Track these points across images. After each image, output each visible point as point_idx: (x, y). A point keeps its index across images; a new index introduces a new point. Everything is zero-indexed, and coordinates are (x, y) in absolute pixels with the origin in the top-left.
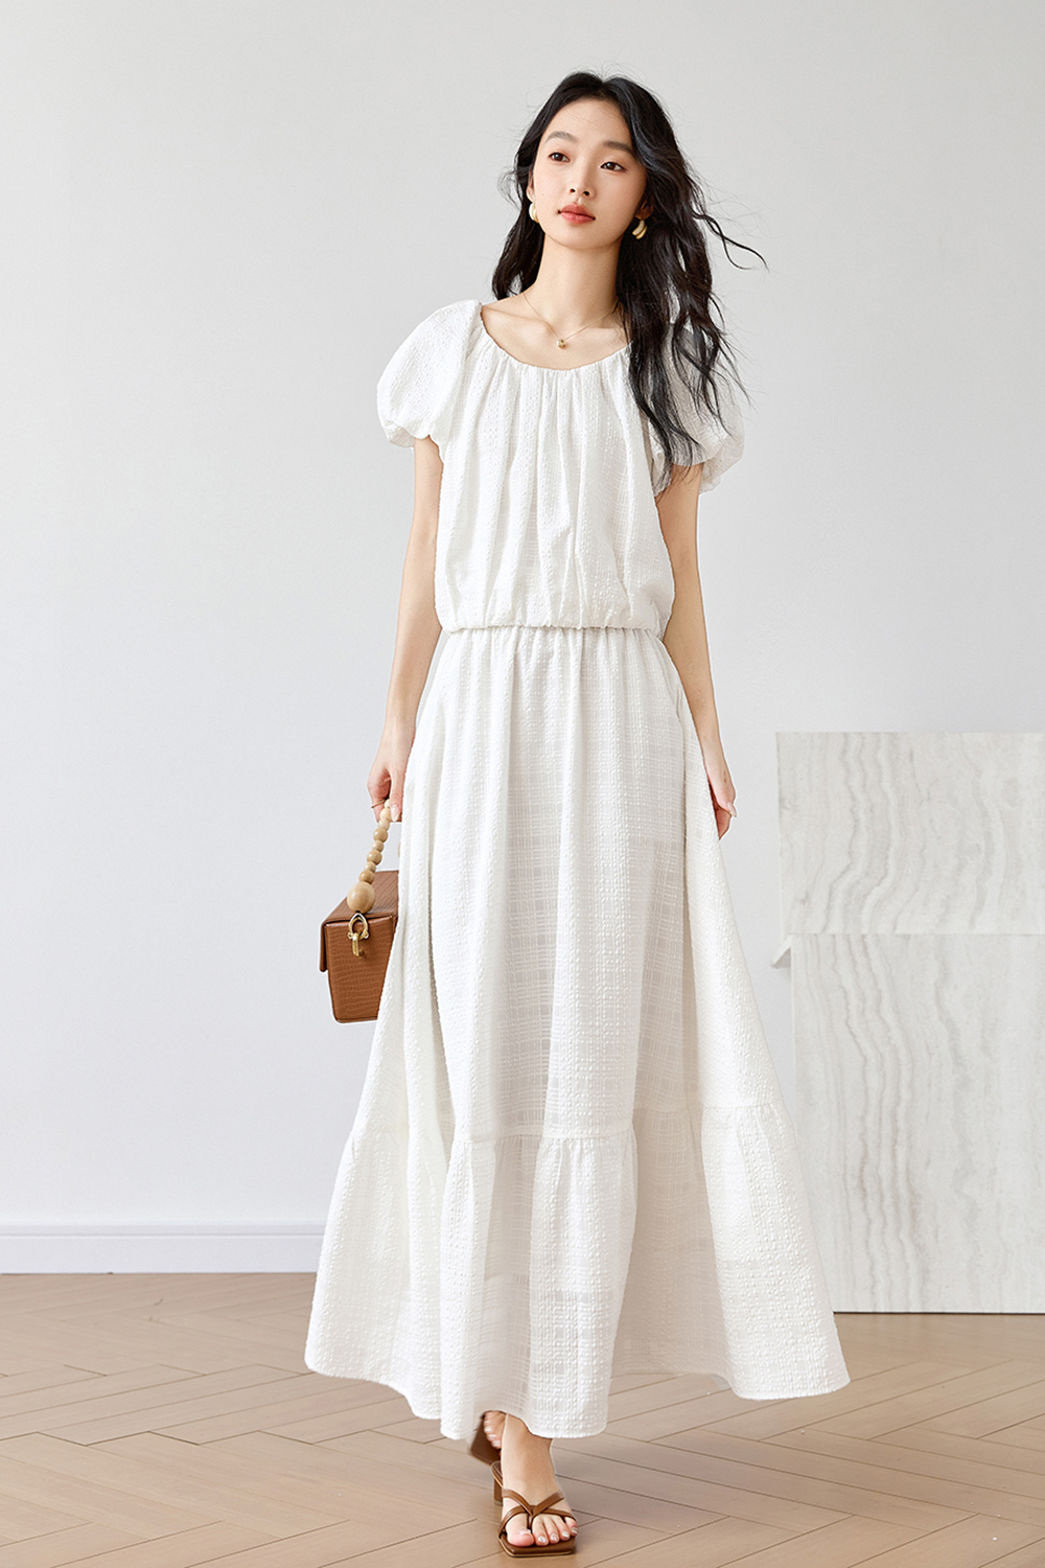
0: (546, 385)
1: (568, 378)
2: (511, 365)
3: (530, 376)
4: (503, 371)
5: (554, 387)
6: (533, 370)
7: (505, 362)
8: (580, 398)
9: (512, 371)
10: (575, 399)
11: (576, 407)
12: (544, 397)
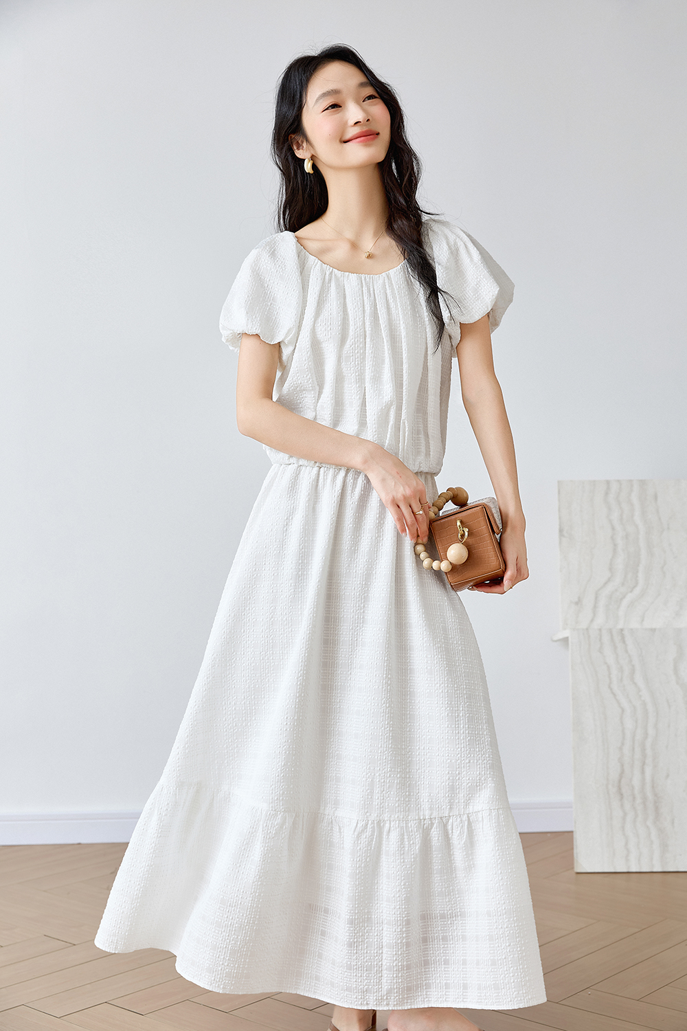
0: (365, 288)
1: (381, 281)
2: (335, 275)
3: (351, 281)
4: (330, 280)
5: (372, 289)
6: (353, 277)
7: (331, 273)
8: (394, 297)
9: (337, 279)
10: (390, 297)
11: (392, 305)
12: (365, 298)
